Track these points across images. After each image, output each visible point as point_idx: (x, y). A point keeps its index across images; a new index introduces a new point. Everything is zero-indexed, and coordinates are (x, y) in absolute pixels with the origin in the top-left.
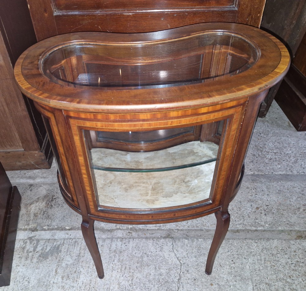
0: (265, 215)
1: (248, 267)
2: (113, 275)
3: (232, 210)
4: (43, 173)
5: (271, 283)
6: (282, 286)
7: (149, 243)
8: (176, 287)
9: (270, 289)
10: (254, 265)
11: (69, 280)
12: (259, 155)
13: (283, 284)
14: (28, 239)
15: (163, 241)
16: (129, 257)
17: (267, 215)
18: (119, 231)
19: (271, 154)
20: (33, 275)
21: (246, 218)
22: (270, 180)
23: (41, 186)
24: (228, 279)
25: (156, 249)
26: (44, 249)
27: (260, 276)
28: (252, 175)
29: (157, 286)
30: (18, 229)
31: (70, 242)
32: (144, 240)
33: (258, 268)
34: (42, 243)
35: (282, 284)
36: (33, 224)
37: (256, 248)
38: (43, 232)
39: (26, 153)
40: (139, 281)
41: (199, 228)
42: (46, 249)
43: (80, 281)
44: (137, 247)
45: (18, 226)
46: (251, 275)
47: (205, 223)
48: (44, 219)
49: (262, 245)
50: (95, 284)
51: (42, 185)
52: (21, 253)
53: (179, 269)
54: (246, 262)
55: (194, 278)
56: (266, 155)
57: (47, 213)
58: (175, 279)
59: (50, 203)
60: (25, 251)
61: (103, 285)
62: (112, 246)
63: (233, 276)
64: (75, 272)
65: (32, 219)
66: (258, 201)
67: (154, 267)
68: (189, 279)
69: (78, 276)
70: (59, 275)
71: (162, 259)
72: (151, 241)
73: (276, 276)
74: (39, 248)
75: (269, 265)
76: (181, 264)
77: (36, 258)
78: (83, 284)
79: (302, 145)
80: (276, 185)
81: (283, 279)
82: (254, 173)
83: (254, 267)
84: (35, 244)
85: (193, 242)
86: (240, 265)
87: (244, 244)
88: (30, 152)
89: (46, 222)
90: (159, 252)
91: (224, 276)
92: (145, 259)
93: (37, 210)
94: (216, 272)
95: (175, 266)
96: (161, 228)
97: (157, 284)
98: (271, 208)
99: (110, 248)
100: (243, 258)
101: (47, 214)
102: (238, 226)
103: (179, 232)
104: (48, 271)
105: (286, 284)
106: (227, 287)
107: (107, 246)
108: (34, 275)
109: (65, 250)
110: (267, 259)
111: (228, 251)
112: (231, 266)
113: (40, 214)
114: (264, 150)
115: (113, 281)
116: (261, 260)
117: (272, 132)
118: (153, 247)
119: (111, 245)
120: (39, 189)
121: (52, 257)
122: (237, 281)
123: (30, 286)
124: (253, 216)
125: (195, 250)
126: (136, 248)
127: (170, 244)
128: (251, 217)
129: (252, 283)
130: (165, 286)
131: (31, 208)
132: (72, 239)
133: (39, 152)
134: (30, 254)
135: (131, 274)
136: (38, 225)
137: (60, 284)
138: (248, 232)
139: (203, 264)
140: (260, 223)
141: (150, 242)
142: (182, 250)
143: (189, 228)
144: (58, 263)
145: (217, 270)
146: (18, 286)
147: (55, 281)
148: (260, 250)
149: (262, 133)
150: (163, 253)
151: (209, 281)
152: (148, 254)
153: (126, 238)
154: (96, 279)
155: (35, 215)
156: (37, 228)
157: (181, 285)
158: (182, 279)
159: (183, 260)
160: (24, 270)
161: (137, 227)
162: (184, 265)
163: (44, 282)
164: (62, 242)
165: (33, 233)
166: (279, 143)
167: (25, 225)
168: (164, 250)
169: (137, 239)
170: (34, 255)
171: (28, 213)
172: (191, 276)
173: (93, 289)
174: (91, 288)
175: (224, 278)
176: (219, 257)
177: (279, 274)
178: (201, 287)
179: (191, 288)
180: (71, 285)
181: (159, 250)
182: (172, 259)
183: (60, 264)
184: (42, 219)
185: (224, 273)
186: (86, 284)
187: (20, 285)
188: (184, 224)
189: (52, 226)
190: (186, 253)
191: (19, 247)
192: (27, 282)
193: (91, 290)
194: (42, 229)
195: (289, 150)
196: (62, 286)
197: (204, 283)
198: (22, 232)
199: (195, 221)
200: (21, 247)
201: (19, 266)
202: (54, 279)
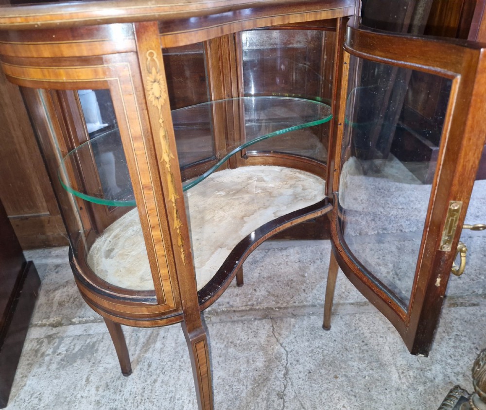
1: (387, 348)
2: (180, 378)
5: (424, 367)
6: (441, 371)
7: (236, 327)
8: (280, 385)
9: (424, 376)
10: (396, 344)
11: (108, 390)
13: (442, 367)
14: (45, 338)
15: (258, 324)
19: (396, 209)
20: (48, 387)
22: (400, 239)
24: (360, 368)
25: (248, 335)
26: (71, 349)
27: (407, 359)
28: (376, 235)
29: (251, 387)
30: (31, 326)
32: (229, 324)
34: (67, 341)
35: (440, 367)
36: (56, 317)
38: (71, 327)
40: (222, 383)
41: (310, 303)
42: (74, 349)
43: (126, 390)
44: (218, 335)
45: (31, 321)
46: (393, 358)
47: (318, 296)
48: (73, 308)
50: (151, 392)
52: (32, 357)
53: (284, 359)
54: (384, 341)
55: (308, 370)
56: (390, 211)
58: (280, 375)
60: (39, 355)
61: (164, 394)
63: (366, 362)
65: (55, 309)
67: (245, 359)
68: (300, 372)
69: (124, 384)
70: (92, 384)
71: (257, 348)
72: (241, 325)
74: (62, 349)
76: (287, 352)
77: (55, 363)
78: (130, 394)
81: (442, 361)
82: (378, 233)
83: (397, 347)
84: (56, 344)
85: (303, 321)
86: (376, 347)
89: (76, 313)
90: (252, 339)
91: (353, 363)
92: (232, 350)
93: (65, 297)
95: (278, 355)
96: (255, 307)
97: (251, 384)
99: (176, 340)
100: (379, 337)
101: (79, 301)
103: (281, 311)
104: (73, 380)
105: (447, 367)
106: (359, 378)
107: (171, 337)
108: (50, 388)
109: (104, 349)
111: (355, 330)
112: (363, 348)
113: (68, 302)
114: (387, 206)
115: (180, 385)
118: (243, 333)
121: (83, 359)
122: (374, 368)
123: (42, 405)
125: (306, 331)
126: (216, 336)
127: (267, 327)
129: (397, 370)
130: (264, 386)
131: (54, 296)
134: (47, 358)
136: (63, 317)
137: (93, 398)
139: (320, 349)
141: (239, 327)
142: (287, 333)
143: (295, 304)
144: (91, 367)
145: (342, 356)
146: (20, 407)
147: (84, 395)
150: (259, 339)
151: (331, 372)
152: (235, 342)
154: (152, 386)
155: (61, 304)
156: (63, 322)
157: (289, 381)
158: (290, 372)
159: (289, 346)
160: (33, 383)
161: (219, 309)
162: (291, 353)
163: (66, 397)
164: (101, 337)
165: (54, 329)
166: (404, 197)
167: (43, 319)
168: (260, 335)
169: (219, 324)
170: (53, 360)
171: (50, 302)
172: (304, 368)
173: (148, 400)
174: (145, 400)
175: (353, 366)
176: (342, 339)
177: (434, 354)
178: (320, 381)
179: (304, 385)
180: (110, 397)
181: (253, 336)
182: (272, 347)
183: (94, 368)
184: (71, 308)
185: (353, 359)
186: (136, 394)
187: (25, 405)
188: (288, 299)
189: (86, 317)
190: (294, 336)
191: (29, 349)
192: (37, 399)
193: (144, 403)
194: (70, 322)
195: (416, 204)
196: (95, 401)
197: (325, 376)
198: (38, 329)
199: (303, 294)
200: (34, 350)
201: (26, 377)
202: (84, 391)
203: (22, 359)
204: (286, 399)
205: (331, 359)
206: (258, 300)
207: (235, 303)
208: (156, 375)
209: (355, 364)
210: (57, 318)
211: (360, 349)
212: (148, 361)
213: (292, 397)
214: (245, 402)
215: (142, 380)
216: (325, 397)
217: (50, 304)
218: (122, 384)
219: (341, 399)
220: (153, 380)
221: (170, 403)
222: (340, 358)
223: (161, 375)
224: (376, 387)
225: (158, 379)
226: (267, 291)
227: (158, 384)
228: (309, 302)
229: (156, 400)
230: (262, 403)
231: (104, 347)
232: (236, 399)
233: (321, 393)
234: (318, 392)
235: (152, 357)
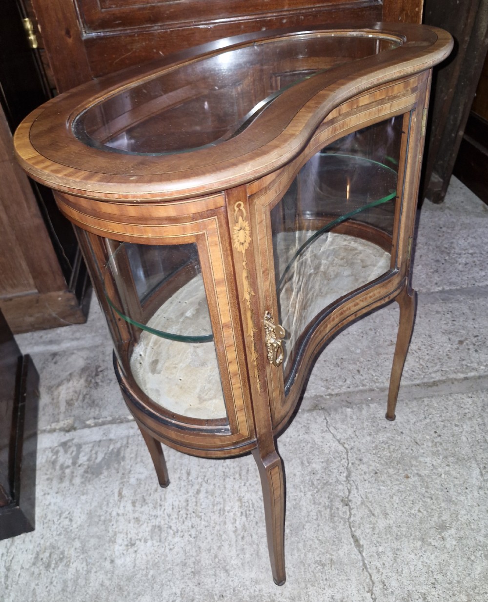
0: (476, 351)
1: (464, 439)
2: (227, 486)
3: (418, 351)
4: (74, 333)
8: (344, 490)
10: (474, 434)
11: (147, 506)
12: (445, 260)
14: (59, 446)
15: (307, 416)
17: (480, 351)
19: (465, 256)
20: (77, 505)
21: (444, 361)
22: (473, 296)
23: (73, 354)
24: (434, 464)
25: (298, 431)
26: (93, 459)
28: (441, 292)
29: (310, 493)
30: (39, 432)
31: (139, 440)
33: (483, 439)
34: (86, 449)
36: (67, 419)
37: (472, 406)
38: (87, 431)
39: (43, 296)
42: (96, 458)
43: (166, 504)
45: (38, 427)
46: (472, 451)
47: (376, 377)
48: (85, 407)
49: (481, 399)
50: (196, 505)
51: (75, 351)
52: (50, 470)
53: (344, 459)
54: (460, 431)
55: (373, 470)
56: (457, 259)
57: (91, 396)
58: (341, 477)
59: (93, 381)
60: (58, 467)
61: (211, 506)
63: (441, 457)
65: (64, 410)
66: (459, 331)
67: (299, 461)
68: (365, 473)
69: (163, 497)
70: (126, 499)
71: (311, 447)
74: (83, 459)
76: (347, 449)
77: (79, 476)
78: (173, 509)
80: (484, 303)
82: (443, 289)
83: (476, 437)
84: (74, 454)
85: (361, 411)
86: (451, 438)
87: (450, 403)
88: (50, 294)
89: (90, 413)
90: (304, 436)
91: (426, 459)
93: (71, 394)
94: (411, 454)
95: (337, 454)
97: (309, 490)
98: (483, 339)
100: (454, 426)
101: (90, 398)
102: (433, 375)
103: (333, 398)
104: (104, 495)
106: (434, 477)
108: (79, 506)
109: (131, 456)
111: (425, 418)
112: (436, 440)
113: (77, 400)
114: (453, 252)
115: (228, 495)
117: (459, 224)
120: (70, 360)
121: (110, 470)
122: (451, 464)
123: (75, 526)
124: (456, 357)
125: (367, 423)
127: (320, 419)
128: (453, 357)
129: (477, 464)
130: (325, 492)
131: (59, 393)
133: (65, 292)
134: (68, 471)
136: (75, 420)
137: (131, 516)
138: (453, 383)
139: (385, 444)
140: (469, 365)
142: (344, 427)
143: (349, 389)
144: (121, 478)
145: (411, 451)
146: (50, 530)
147: (121, 512)
148: (480, 409)
149: (444, 226)
150: (312, 435)
151: (401, 471)
152: (284, 441)
154: (196, 498)
155: (69, 403)
156: (76, 425)
157: (353, 484)
158: (353, 474)
159: (348, 442)
160: (58, 501)
162: (352, 451)
163: (100, 516)
164: (125, 442)
165: (67, 434)
166: (474, 238)
167: (52, 423)
168: (312, 430)
170: (75, 472)
171: (55, 401)
172: (368, 468)
173: (194, 515)
174: (190, 514)
175: (426, 463)
176: (410, 430)
178: (389, 483)
179: (371, 488)
180: (151, 513)
181: (304, 432)
182: (329, 444)
183: (125, 480)
184: (83, 407)
185: (425, 455)
186: (179, 508)
187: (55, 527)
188: (340, 383)
189: (103, 418)
190: (353, 430)
191: (44, 461)
192: (68, 519)
193: (191, 518)
194: (84, 425)
196: (134, 518)
197: (394, 476)
198: (48, 435)
199: (358, 377)
200: (50, 461)
201: (48, 494)
202: (119, 508)
203: (38, 474)
204: (352, 505)
205: (399, 456)
208: (198, 483)
209: (428, 460)
210: (68, 421)
211: (433, 441)
212: (186, 468)
213: (359, 503)
214: (305, 511)
215: (183, 490)
216: (397, 501)
217: (55, 404)
218: (161, 497)
219: (416, 503)
220: (196, 490)
221: (219, 516)
222: (409, 454)
223: (204, 484)
224: (454, 486)
225: (201, 489)
227: (202, 495)
228: (366, 386)
229: (202, 514)
230: (325, 512)
231: (131, 454)
232: (294, 508)
233: (392, 497)
234: (388, 495)
235: (189, 464)
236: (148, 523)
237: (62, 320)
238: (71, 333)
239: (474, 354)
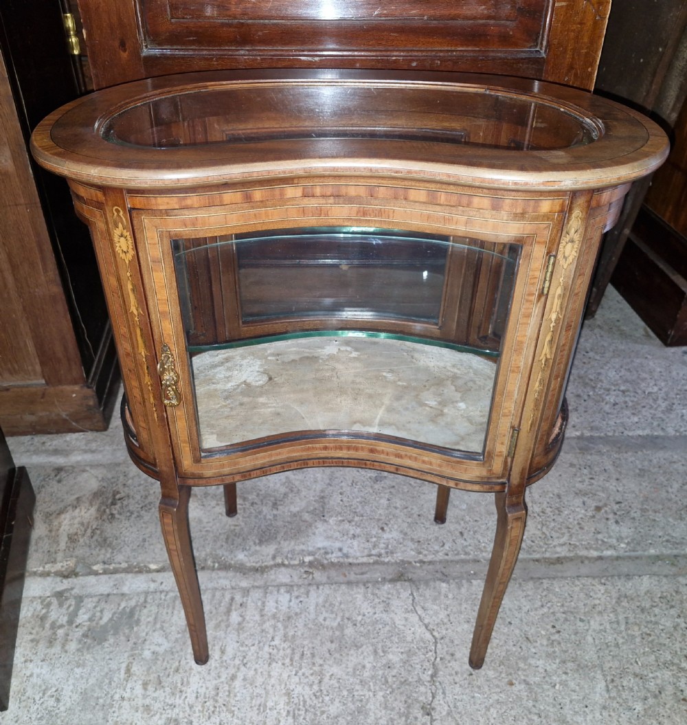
0: (617, 522)
1: (590, 639)
2: (272, 673)
3: (541, 514)
4: (89, 442)
5: (645, 673)
6: (671, 680)
7: (355, 594)
8: (426, 693)
9: (644, 688)
10: (603, 633)
11: (162, 690)
12: (589, 396)
13: (673, 675)
14: (53, 596)
15: (389, 588)
16: (310, 629)
17: (621, 523)
18: (283, 569)
19: (615, 393)
20: (68, 681)
21: (574, 531)
22: (619, 448)
23: (84, 471)
24: (548, 670)
25: (374, 608)
26: (96, 619)
27: (619, 658)
28: (578, 438)
29: (381, 694)
30: (27, 574)
31: (161, 599)
32: (343, 587)
33: (613, 641)
34: (89, 603)
35: (670, 673)
36: (66, 561)
37: (604, 597)
38: (92, 579)
39: (51, 390)
40: (337, 685)
41: (471, 556)
42: (101, 618)
43: (189, 691)
44: (327, 605)
45: (27, 567)
46: (599, 657)
47: (483, 545)
48: (93, 546)
49: (617, 588)
50: (228, 696)
51: (88, 468)
52: (37, 629)
53: (431, 651)
54: (585, 628)
55: (467, 670)
56: (604, 396)
57: (102, 532)
58: (425, 676)
59: (107, 510)
60: (47, 626)
61: (248, 699)
62: (267, 604)
63: (557, 661)
64: (177, 670)
65: (64, 548)
66: (598, 493)
67: (371, 648)
68: (457, 673)
69: (185, 679)
70: (135, 678)
71: (389, 631)
72: (362, 590)
73: (656, 657)
74: (83, 617)
75: (637, 633)
76: (435, 638)
77: (75, 640)
78: (197, 697)
79: (678, 374)
80: (633, 459)
81: (673, 664)
82: (582, 434)
83: (605, 639)
84: (72, 608)
85: (459, 588)
86: (573, 636)
87: (577, 589)
88: (61, 387)
89: (98, 555)
90: (381, 615)
91: (538, 662)
92: (349, 631)
93: (76, 526)
94: (519, 653)
95: (422, 644)
96: (383, 559)
97: (381, 689)
98: (628, 507)
99: (261, 610)
100: (578, 620)
101: (101, 534)
102: (558, 549)
103: (425, 567)
104: (106, 670)
105: (680, 675)
106: (546, 687)
107: (253, 604)
108: (71, 681)
109: (148, 620)
110: (631, 620)
111: (542, 606)
112: (553, 638)
113: (84, 535)
114: (599, 386)
115: (273, 686)
116: (618, 623)
117: (611, 349)
118: (366, 603)
119: (264, 603)
120: (79, 479)
121: (117, 636)
122: (569, 671)
123: (62, 709)
124: (590, 527)
125: (465, 606)
126: (324, 606)
127: (405, 594)
128: (586, 528)
129: (603, 675)
130: (401, 693)
131: (60, 523)
132: (167, 592)
133: (82, 387)
134: (61, 632)
135: (316, 668)
136: (78, 562)
137: (140, 702)
138: (582, 562)
140: (606, 540)
141: (358, 593)
142: (435, 607)
143: (446, 557)
144: (132, 649)
145: (520, 650)
146: (28, 711)
147: (126, 695)
148: (614, 601)
149: (591, 350)
150: (392, 615)
151: (503, 675)
152: (354, 619)
153: (299, 586)
154: (230, 685)
155: (72, 539)
156: (77, 570)
157: (440, 687)
158: (441, 673)
159: (439, 629)
160: (44, 672)
161: (326, 559)
162: (442, 641)
163: (98, 698)
164: (142, 600)
165: (65, 581)
166: (629, 370)
167: (46, 563)
168: (393, 608)
169: (327, 586)
170: (71, 634)
171: (53, 533)
172: (461, 666)
173: (225, 709)
174: (220, 707)
175: (537, 667)
176: (521, 620)
177: (661, 652)
178: (486, 689)
179: (463, 694)
180: (167, 701)
181: (382, 609)
182: (413, 629)
183: (137, 652)
184: (90, 546)
185: (536, 656)
186: (205, 697)
187: (36, 707)
188: (437, 548)
189: (116, 563)
190: (446, 613)
191: (30, 614)
192: (53, 699)
193: (219, 712)
194: (89, 570)
195: (651, 384)
196: (143, 706)
197: (494, 681)
198: (38, 580)
199: (460, 541)
200: (37, 616)
201: (31, 661)
202: (125, 690)
203: (20, 631)
204: (435, 715)
205: (504, 654)
206: (388, 546)
207: (351, 551)
208: (234, 667)
209: (540, 663)
210: (69, 562)
211: (549, 639)
212: (221, 644)
213: (444, 713)
214: (373, 718)
215: (213, 674)
216: (495, 716)
217: (53, 536)
218: (183, 680)
219: (518, 720)
220: (230, 675)
221: (258, 714)
222: (517, 654)
223: (242, 668)
224: (571, 702)
225: (238, 674)
226: (401, 532)
227: (238, 683)
228: (469, 554)
229: (236, 709)
230: (399, 721)
231: (148, 616)
232: (359, 712)
233: (488, 709)
234: (483, 706)
235: (225, 638)
236: (161, 714)
237: (74, 424)
238: (84, 442)
239: (614, 527)
